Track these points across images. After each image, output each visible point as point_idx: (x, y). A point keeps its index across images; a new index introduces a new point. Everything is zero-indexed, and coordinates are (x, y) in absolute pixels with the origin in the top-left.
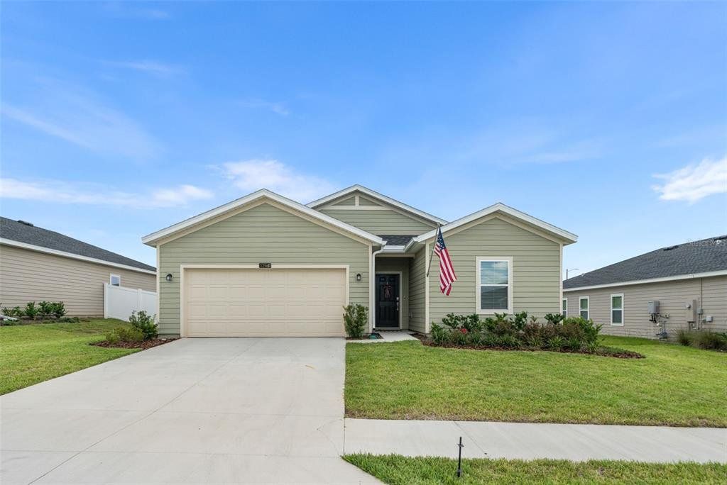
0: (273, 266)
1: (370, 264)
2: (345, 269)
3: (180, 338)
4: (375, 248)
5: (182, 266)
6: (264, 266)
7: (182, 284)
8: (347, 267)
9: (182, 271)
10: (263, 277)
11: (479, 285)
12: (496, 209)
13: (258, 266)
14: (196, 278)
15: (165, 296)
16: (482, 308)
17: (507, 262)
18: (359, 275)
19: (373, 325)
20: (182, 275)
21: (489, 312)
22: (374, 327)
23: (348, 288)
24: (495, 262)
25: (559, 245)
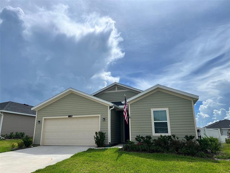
0: (73, 117)
1: (109, 115)
2: (99, 117)
3: (40, 146)
4: (111, 107)
6: (70, 116)
7: (43, 123)
8: (100, 115)
9: (43, 119)
11: (153, 122)
12: (157, 87)
13: (68, 117)
15: (37, 129)
16: (155, 133)
17: (166, 111)
18: (104, 119)
19: (109, 141)
20: (43, 121)
21: (159, 135)
22: (110, 142)
23: (100, 125)
24: (160, 111)
25: (191, 101)
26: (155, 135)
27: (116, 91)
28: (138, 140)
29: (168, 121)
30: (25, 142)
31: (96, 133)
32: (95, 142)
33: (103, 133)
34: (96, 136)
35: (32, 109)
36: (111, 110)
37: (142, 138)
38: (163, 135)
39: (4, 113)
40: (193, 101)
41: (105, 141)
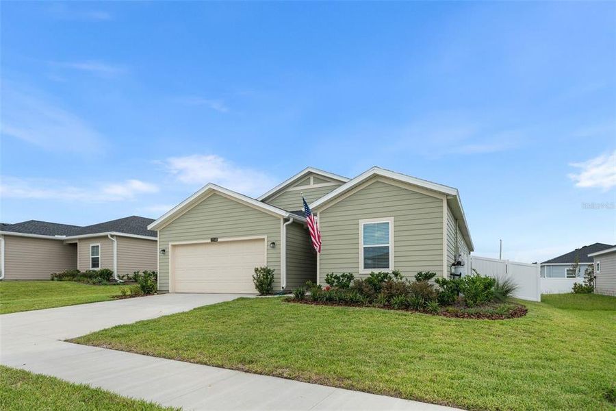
0: (219, 240)
1: (282, 235)
2: (264, 239)
3: (169, 293)
4: (286, 220)
5: (170, 244)
6: (214, 240)
7: (170, 254)
8: (265, 237)
9: (170, 246)
10: (214, 248)
11: (362, 246)
12: (372, 173)
13: (209, 241)
14: (180, 251)
15: (161, 264)
16: (365, 268)
17: (388, 223)
18: (274, 243)
19: (283, 284)
20: (170, 250)
21: (369, 271)
22: (284, 286)
23: (266, 254)
24: (378, 224)
25: (442, 201)
26: (362, 273)
27: (312, 185)
28: (328, 283)
29: (391, 245)
30: (143, 287)
31: (256, 270)
32: (254, 286)
33: (269, 270)
34: (255, 276)
35: (150, 227)
36: (287, 225)
37: (336, 277)
38: (376, 271)
39: (117, 236)
40: (447, 200)
41: (273, 284)
